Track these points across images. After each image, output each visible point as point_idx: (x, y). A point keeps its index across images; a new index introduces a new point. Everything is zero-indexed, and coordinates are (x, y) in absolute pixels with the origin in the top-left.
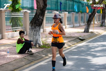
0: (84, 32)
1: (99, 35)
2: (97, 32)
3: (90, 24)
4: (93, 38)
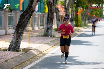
0: (9, 49)
1: (40, 57)
2: (36, 50)
4: (28, 65)
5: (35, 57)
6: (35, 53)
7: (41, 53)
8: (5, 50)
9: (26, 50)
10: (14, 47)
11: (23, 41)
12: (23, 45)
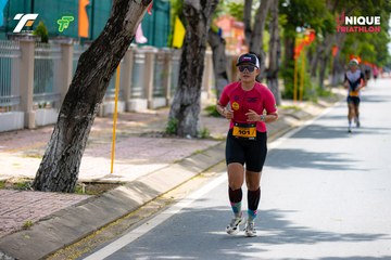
0: (38, 184)
1: (154, 213)
2: (137, 184)
3: (85, 123)
4: (108, 242)
5: (133, 213)
6: (135, 196)
7: (157, 196)
8: (21, 187)
9: (99, 188)
10: (58, 175)
11: (91, 154)
12: (91, 167)
